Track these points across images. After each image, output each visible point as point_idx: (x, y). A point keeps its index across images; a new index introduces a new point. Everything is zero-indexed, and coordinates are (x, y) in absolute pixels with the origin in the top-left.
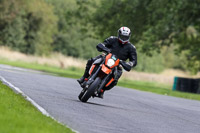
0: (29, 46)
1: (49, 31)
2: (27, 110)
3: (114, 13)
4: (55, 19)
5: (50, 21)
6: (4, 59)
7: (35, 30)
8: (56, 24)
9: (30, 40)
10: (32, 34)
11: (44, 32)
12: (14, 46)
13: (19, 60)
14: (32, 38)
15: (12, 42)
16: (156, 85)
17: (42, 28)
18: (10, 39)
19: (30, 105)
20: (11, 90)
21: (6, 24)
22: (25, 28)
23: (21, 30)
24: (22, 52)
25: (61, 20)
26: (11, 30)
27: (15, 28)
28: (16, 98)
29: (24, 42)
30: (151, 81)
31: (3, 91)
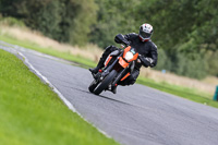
0: (63, 33)
1: (87, 19)
2: (53, 103)
3: (159, 9)
4: (96, 8)
5: (89, 9)
6: (34, 44)
7: (72, 17)
8: (95, 14)
9: (65, 27)
10: (68, 20)
11: (82, 21)
12: (46, 32)
13: (50, 47)
14: (68, 25)
15: (46, 27)
16: (196, 92)
17: (81, 16)
18: (44, 23)
19: (56, 97)
20: (38, 79)
21: (41, 6)
22: (61, 14)
23: (57, 15)
24: (55, 39)
25: (101, 9)
26: (45, 14)
27: (50, 12)
28: (41, 87)
29: (58, 29)
30: (190, 87)
31: (29, 79)
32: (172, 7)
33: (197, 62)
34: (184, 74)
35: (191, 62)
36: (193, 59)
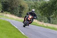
0: (20, 15)
1: (26, 11)
3: (45, 7)
4: (28, 8)
5: (27, 8)
6: (13, 18)
7: (22, 11)
8: (28, 9)
9: (20, 13)
10: (21, 11)
11: (25, 11)
12: (16, 15)
13: (17, 19)
14: (21, 12)
17: (24, 10)
18: (15, 12)
19: (19, 32)
20: (14, 27)
21: (14, 8)
23: (18, 10)
24: (18, 17)
25: (30, 8)
26: (15, 10)
28: (15, 29)
29: (19, 14)
31: (12, 27)
32: (48, 6)
33: (55, 20)
34: (52, 23)
35: (54, 20)
36: (55, 19)
